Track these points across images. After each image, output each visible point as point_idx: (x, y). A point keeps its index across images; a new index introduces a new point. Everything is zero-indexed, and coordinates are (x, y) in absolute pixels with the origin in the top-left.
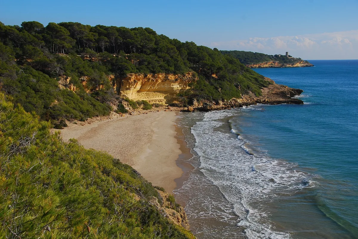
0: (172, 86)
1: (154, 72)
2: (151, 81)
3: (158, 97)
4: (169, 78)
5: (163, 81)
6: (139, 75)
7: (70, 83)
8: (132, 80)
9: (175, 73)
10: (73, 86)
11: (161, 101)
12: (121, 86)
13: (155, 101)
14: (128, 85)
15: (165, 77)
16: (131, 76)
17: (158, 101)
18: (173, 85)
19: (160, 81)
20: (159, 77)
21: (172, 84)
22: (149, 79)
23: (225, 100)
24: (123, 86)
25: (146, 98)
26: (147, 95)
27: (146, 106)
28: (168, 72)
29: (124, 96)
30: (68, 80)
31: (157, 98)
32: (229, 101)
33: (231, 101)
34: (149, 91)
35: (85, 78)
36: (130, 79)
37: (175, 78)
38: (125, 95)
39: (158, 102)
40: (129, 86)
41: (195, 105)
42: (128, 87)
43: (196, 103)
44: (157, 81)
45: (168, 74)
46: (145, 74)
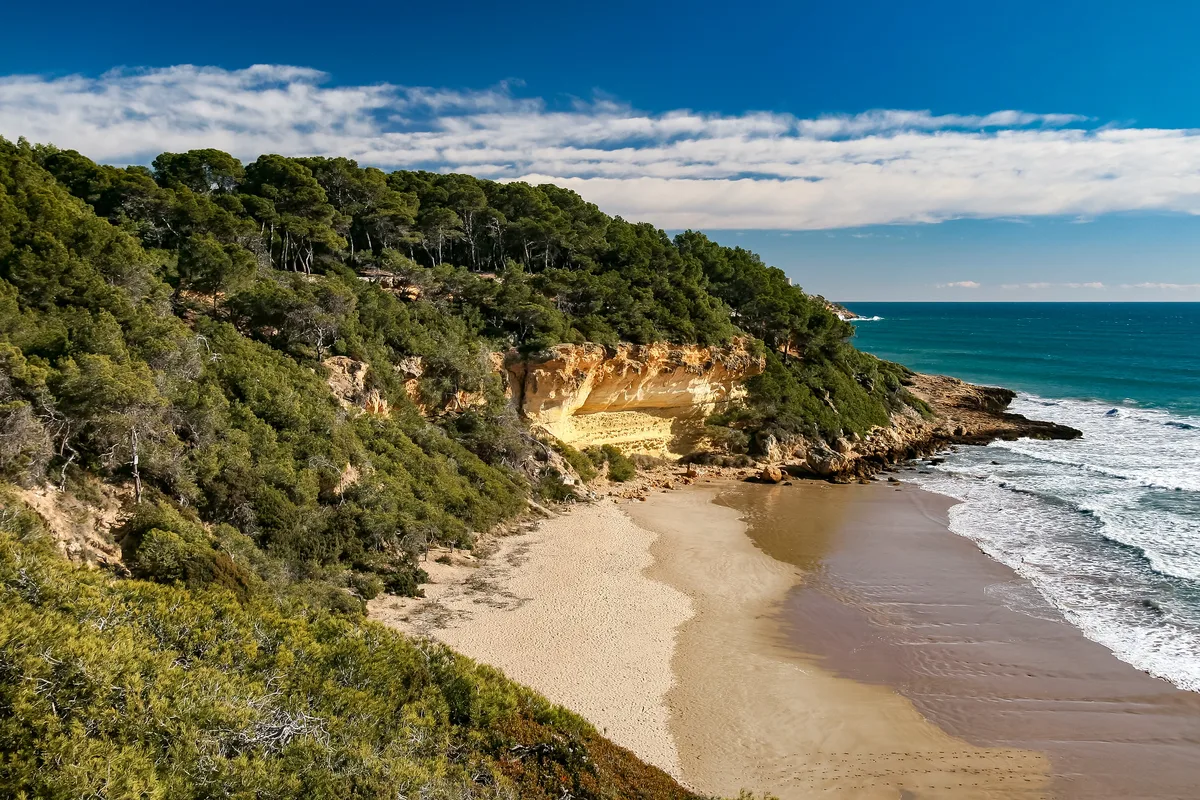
0: (690, 390)
1: (635, 339)
2: (628, 370)
3: (642, 430)
4: (684, 359)
5: (663, 372)
6: (590, 351)
7: (367, 389)
8: (569, 370)
9: (702, 342)
10: (378, 398)
11: (652, 445)
12: (529, 394)
13: (634, 447)
14: (555, 387)
15: (670, 358)
16: (564, 356)
17: (645, 446)
18: (694, 386)
19: (654, 372)
20: (652, 358)
21: (691, 382)
22: (620, 366)
23: (856, 434)
24: (535, 392)
25: (605, 434)
26: (607, 423)
27: (617, 465)
28: (678, 338)
29: (540, 430)
30: (360, 375)
31: (639, 436)
32: (868, 438)
33: (872, 440)
34: (613, 408)
35: (415, 366)
36: (562, 363)
37: (700, 359)
38: (544, 426)
39: (643, 452)
40: (558, 392)
41: (772, 458)
42: (553, 395)
43: (776, 450)
44: (645, 370)
45: (680, 343)
46: (606, 346)
